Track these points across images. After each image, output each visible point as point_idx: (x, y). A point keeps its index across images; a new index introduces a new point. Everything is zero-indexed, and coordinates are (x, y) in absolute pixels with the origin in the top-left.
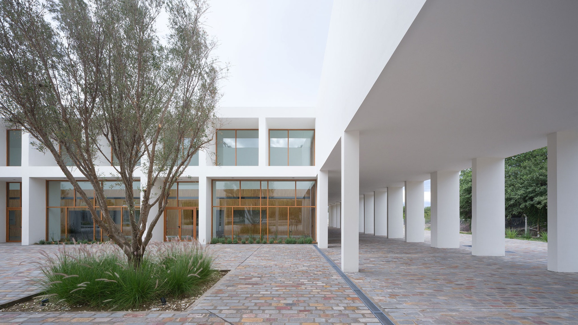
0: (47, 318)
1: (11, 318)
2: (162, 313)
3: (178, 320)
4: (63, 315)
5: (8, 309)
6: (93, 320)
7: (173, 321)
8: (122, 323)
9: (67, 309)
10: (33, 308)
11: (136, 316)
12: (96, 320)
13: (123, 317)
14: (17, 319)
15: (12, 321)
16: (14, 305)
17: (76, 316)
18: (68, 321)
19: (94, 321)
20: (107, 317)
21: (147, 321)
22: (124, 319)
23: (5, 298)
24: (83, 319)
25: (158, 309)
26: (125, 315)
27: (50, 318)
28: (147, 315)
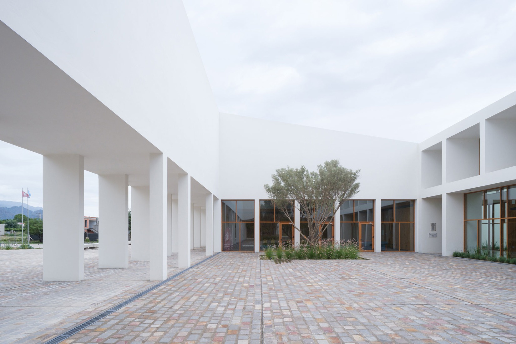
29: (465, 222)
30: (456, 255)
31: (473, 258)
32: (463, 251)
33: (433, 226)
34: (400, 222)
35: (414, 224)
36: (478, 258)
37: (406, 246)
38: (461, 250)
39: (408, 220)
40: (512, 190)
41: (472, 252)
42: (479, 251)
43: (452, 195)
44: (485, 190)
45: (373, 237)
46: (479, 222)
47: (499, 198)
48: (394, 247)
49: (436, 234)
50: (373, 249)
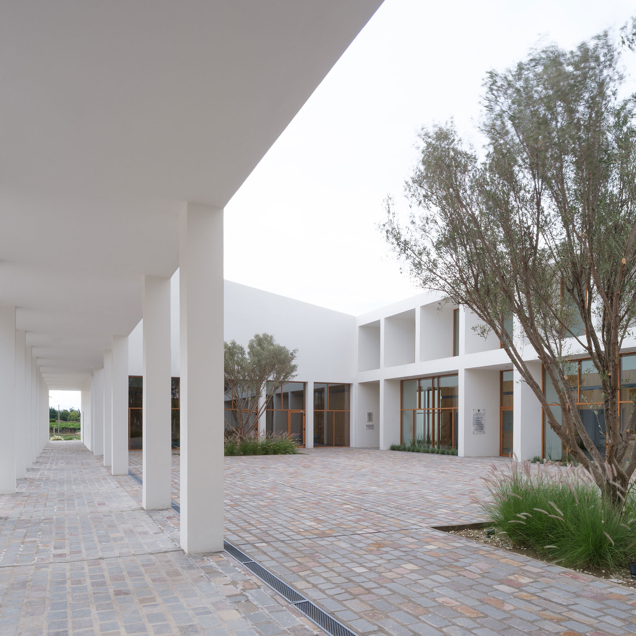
0: (480, 550)
1: (452, 540)
2: (615, 586)
3: (630, 603)
4: (496, 552)
5: (458, 532)
6: (522, 566)
7: (623, 600)
8: (551, 580)
9: (508, 548)
10: (478, 537)
11: (576, 578)
12: (525, 568)
13: (559, 574)
14: (455, 543)
15: (451, 544)
16: (464, 530)
17: (508, 556)
18: (496, 559)
19: (522, 568)
20: (539, 568)
21: (585, 588)
22: (558, 576)
23: (459, 520)
24: (513, 561)
25: (620, 581)
26: (563, 572)
27: (483, 550)
28: (593, 581)
29: (402, 412)
30: (393, 448)
31: (409, 451)
32: (399, 444)
33: (370, 415)
34: (334, 411)
35: (349, 412)
36: (413, 451)
37: (340, 440)
38: (398, 443)
39: (343, 409)
40: (442, 379)
41: (408, 444)
42: (414, 444)
43: (390, 381)
44: (420, 379)
45: (305, 429)
46: (414, 411)
47: (431, 386)
48: (325, 442)
49: (373, 426)
50: (304, 445)
